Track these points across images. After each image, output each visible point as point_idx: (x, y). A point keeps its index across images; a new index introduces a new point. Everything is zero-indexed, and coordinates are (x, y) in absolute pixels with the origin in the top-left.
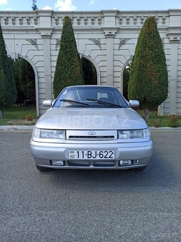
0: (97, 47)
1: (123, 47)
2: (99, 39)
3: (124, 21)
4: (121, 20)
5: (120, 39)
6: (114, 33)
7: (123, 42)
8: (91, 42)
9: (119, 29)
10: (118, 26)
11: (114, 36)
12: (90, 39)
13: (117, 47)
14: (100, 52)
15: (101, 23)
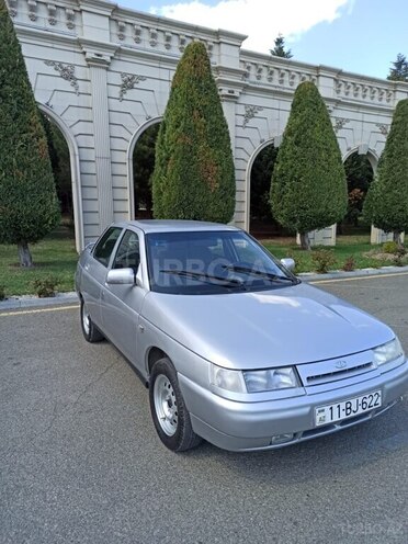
0: (66, 85)
1: (130, 94)
2: (72, 66)
3: (129, 32)
4: (122, 29)
5: (123, 75)
6: (108, 59)
7: (129, 83)
8: (51, 70)
9: (119, 51)
10: (116, 43)
11: (109, 64)
12: (48, 62)
13: (116, 92)
14: (73, 99)
15: (74, 26)
